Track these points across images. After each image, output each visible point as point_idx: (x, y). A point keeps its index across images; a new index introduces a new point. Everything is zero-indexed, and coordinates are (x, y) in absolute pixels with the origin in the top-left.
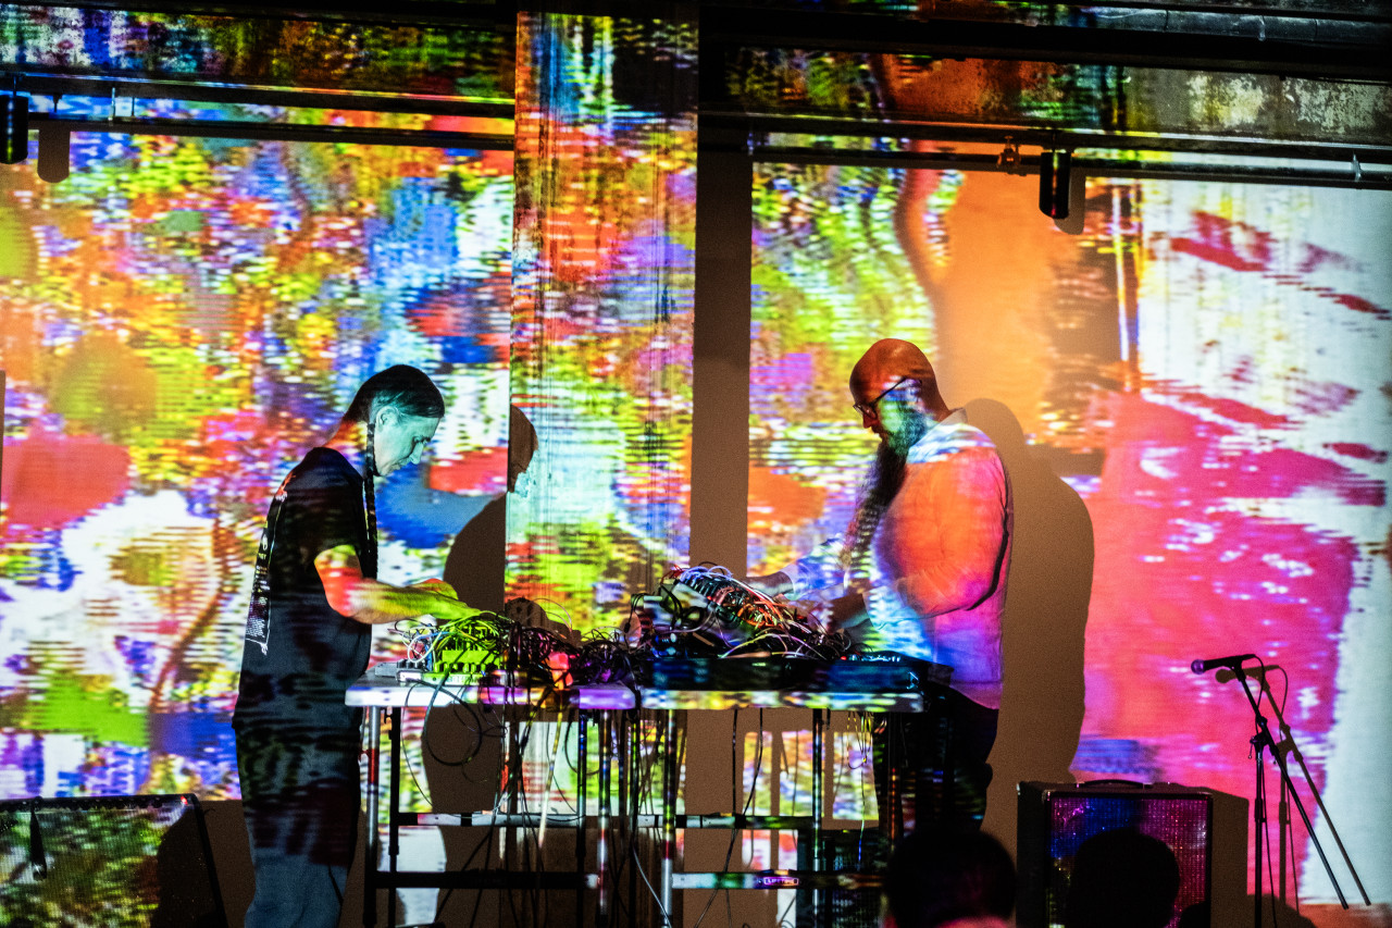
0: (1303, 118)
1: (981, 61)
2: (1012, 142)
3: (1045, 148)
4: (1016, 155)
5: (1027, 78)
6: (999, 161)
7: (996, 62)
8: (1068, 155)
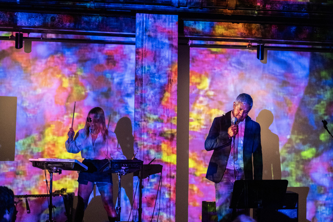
0: (318, 36)
1: (243, 24)
2: (250, 42)
3: (258, 44)
4: (251, 46)
5: (254, 28)
6: (247, 47)
7: (247, 24)
8: (263, 45)
